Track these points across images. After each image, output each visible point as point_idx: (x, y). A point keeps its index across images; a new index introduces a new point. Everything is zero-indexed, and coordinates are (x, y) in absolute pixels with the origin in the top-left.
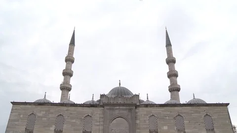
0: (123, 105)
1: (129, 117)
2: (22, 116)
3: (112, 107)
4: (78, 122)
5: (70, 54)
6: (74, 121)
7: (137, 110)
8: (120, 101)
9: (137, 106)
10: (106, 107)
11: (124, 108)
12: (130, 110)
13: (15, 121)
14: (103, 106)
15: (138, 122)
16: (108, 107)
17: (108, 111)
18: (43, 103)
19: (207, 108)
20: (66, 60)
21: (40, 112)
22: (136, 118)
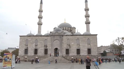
0: (58, 35)
1: (60, 40)
2: (23, 40)
3: (54, 36)
4: (43, 42)
5: (41, 8)
6: (41, 41)
7: (63, 37)
8: (57, 34)
9: (63, 36)
10: (52, 36)
11: (58, 36)
12: (60, 37)
13: (21, 42)
14: (51, 36)
15: (63, 41)
16: (53, 36)
17: (53, 38)
18: (29, 36)
19: (89, 36)
20: (39, 11)
21: (29, 39)
22: (62, 40)
